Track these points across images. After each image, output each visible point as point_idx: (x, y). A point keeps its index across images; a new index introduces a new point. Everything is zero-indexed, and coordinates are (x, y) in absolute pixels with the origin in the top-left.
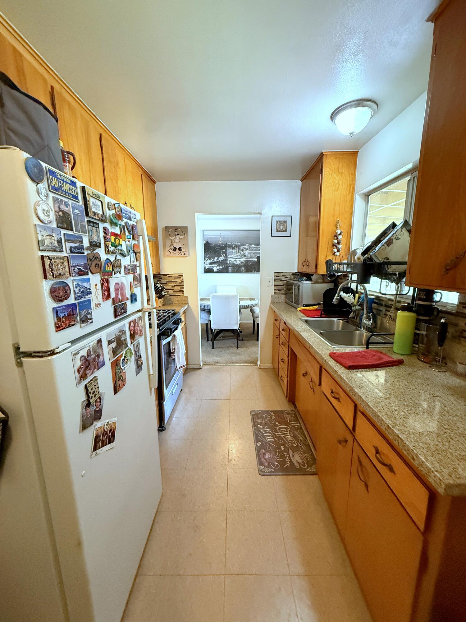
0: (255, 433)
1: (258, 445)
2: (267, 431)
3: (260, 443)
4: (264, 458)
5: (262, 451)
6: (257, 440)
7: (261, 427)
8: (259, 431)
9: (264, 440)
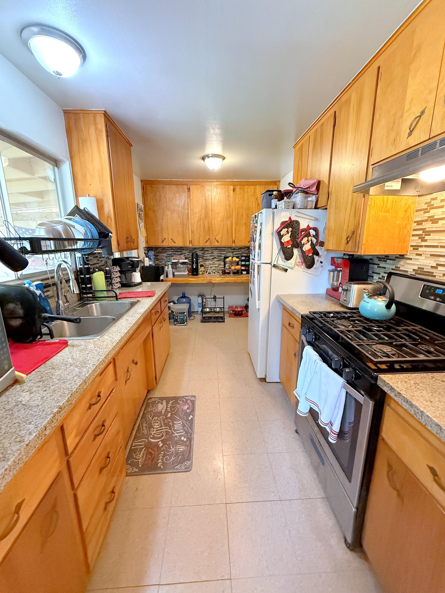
0: (191, 429)
1: (191, 416)
2: (177, 433)
3: (190, 418)
4: (189, 405)
5: (190, 411)
6: (192, 422)
7: (183, 438)
8: (187, 432)
9: (184, 422)
